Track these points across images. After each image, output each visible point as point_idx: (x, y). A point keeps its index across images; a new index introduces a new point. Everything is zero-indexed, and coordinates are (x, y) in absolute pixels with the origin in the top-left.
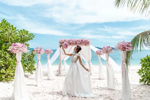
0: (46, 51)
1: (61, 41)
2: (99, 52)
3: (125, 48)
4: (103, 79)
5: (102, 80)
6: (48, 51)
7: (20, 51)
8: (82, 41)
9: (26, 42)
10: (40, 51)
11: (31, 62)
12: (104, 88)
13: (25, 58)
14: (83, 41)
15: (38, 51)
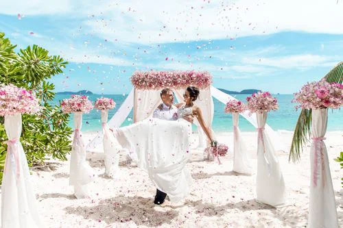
0: (97, 102)
1: (137, 77)
2: (236, 105)
3: (327, 102)
4: (244, 174)
5: (241, 177)
6: (104, 103)
7: (15, 111)
8: (190, 75)
9: (44, 79)
10: (79, 105)
11: (61, 131)
12: (251, 203)
13: (44, 121)
14: (194, 76)
15: (73, 104)
